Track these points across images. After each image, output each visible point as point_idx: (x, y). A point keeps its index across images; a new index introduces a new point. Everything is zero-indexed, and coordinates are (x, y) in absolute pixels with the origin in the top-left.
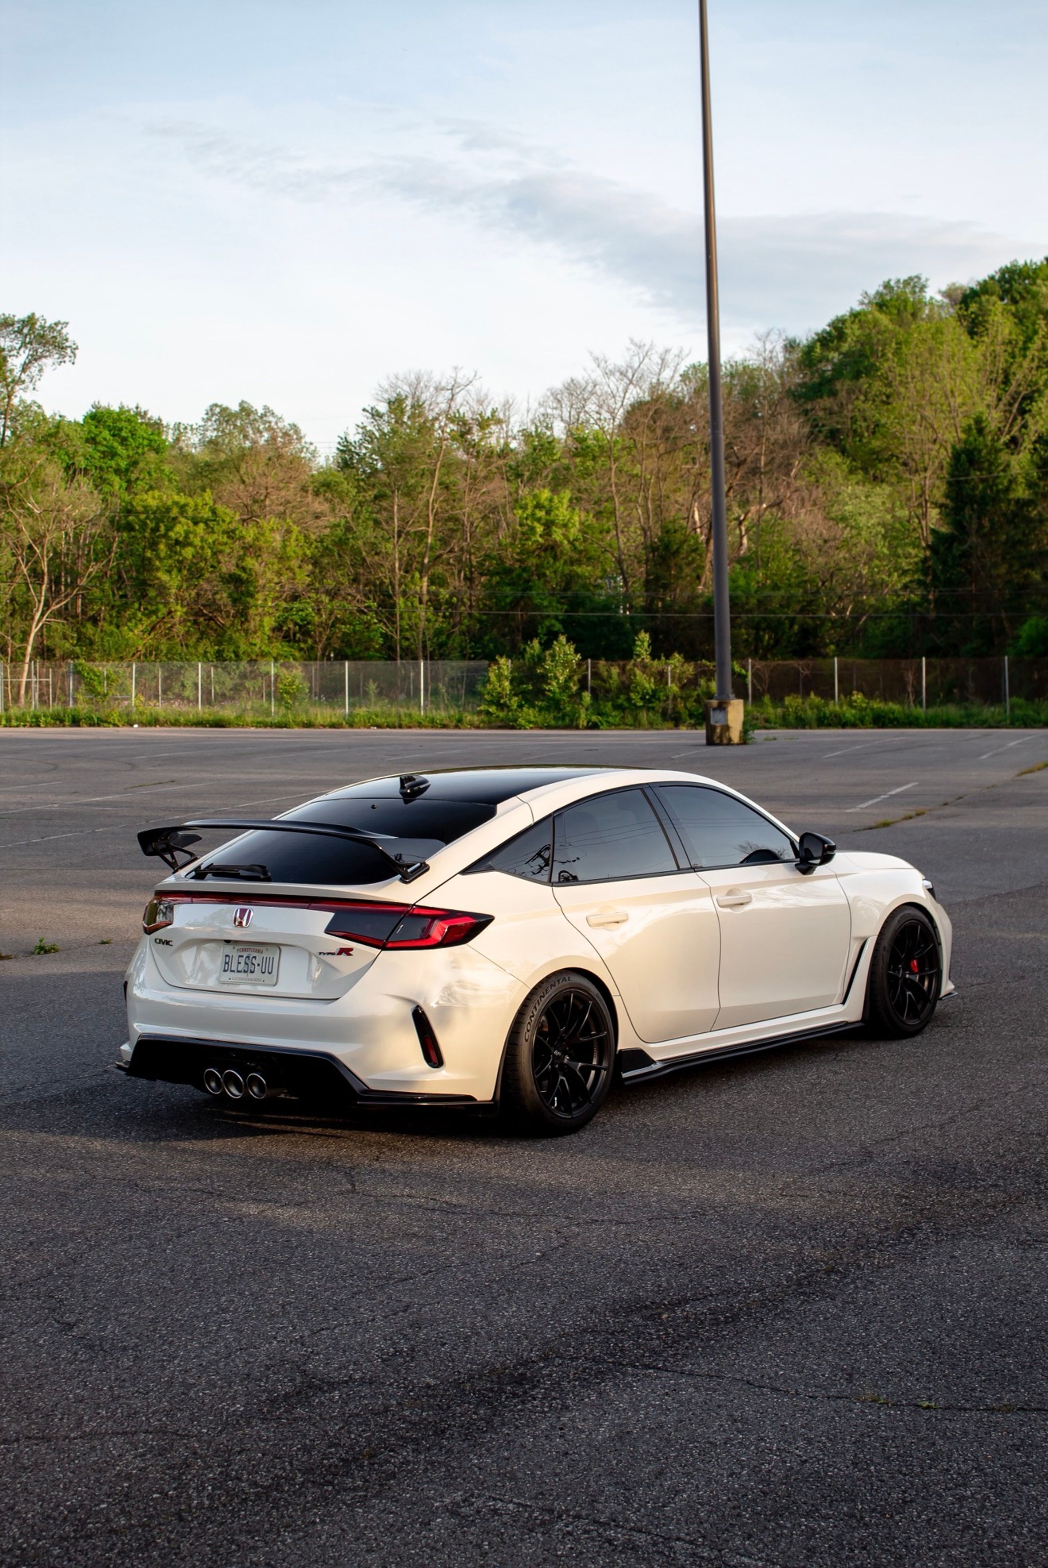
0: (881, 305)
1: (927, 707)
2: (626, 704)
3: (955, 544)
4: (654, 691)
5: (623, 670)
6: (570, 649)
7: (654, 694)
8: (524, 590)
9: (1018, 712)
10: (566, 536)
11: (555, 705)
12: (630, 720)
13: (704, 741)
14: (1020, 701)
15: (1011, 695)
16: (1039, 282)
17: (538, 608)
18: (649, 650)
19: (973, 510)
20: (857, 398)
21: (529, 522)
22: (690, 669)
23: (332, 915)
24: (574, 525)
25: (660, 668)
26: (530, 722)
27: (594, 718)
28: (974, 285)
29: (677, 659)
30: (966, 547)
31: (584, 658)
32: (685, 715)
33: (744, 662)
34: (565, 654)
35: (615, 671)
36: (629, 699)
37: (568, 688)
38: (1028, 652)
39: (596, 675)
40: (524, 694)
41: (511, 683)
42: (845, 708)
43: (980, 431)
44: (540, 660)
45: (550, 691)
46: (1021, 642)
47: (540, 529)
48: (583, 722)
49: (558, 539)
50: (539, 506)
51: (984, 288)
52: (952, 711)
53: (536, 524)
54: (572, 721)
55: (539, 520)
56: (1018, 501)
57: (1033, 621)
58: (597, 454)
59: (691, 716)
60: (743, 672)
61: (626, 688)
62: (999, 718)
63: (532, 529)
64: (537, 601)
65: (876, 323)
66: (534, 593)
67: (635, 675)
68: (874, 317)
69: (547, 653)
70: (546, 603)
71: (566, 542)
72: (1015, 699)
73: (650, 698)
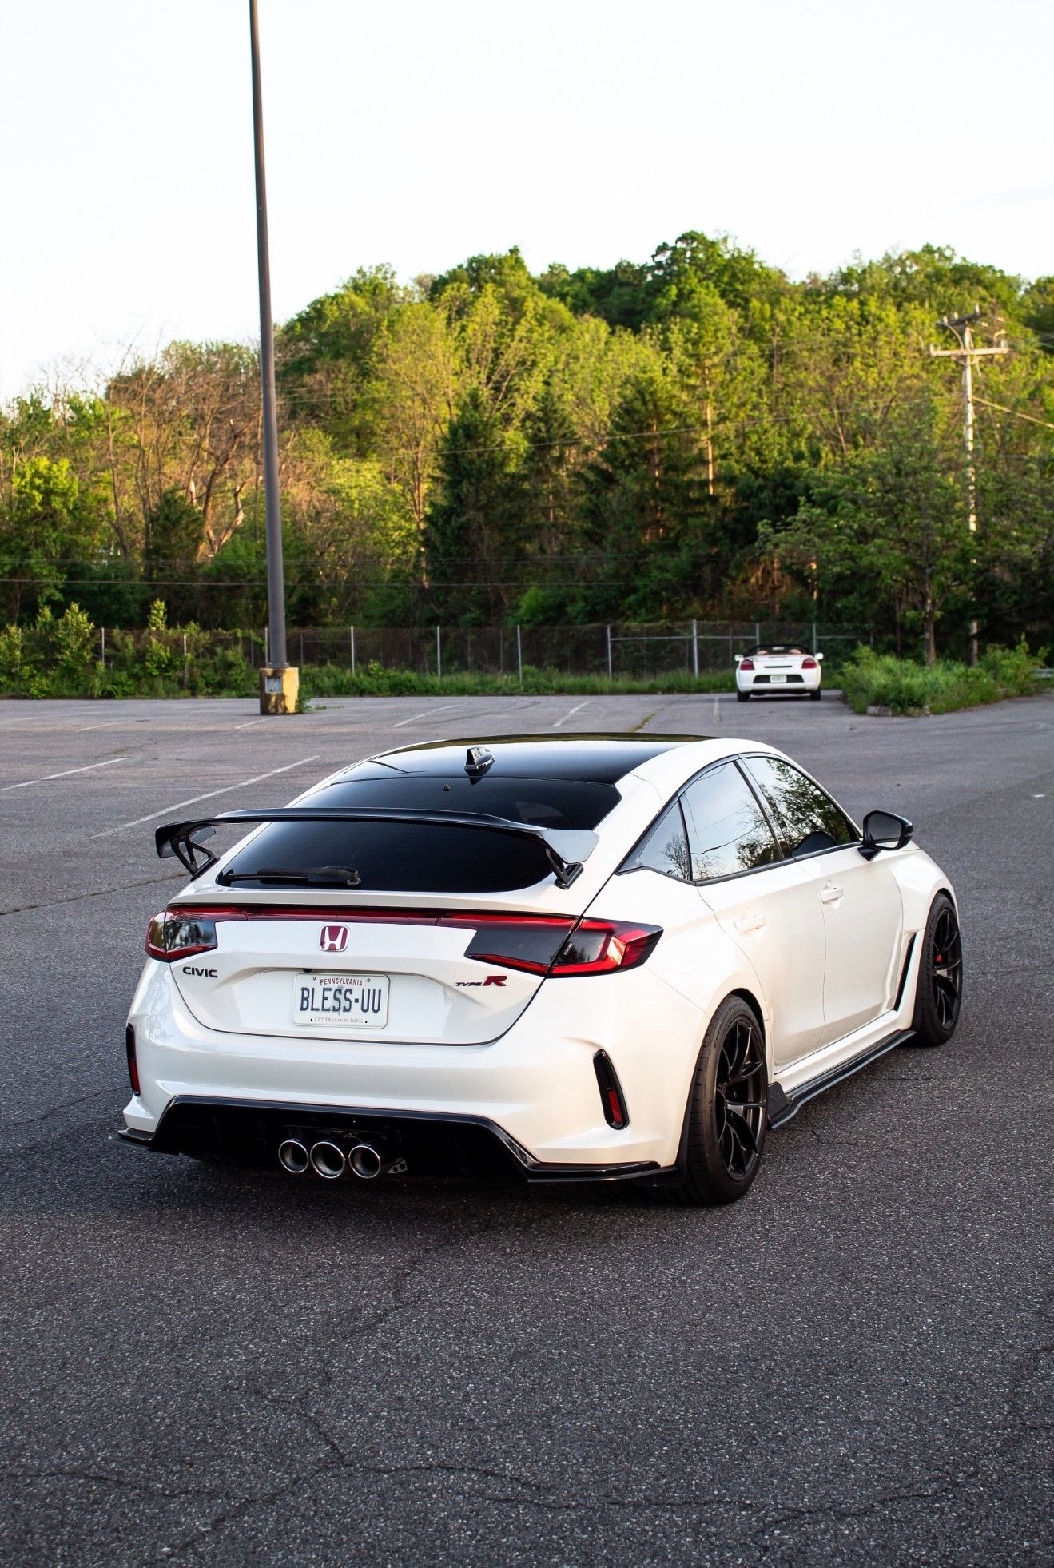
0: (357, 288)
1: (442, 674)
2: (141, 673)
3: (454, 517)
4: (170, 660)
5: (138, 639)
6: (83, 617)
7: (170, 665)
8: (22, 559)
9: (530, 680)
10: (65, 505)
11: (70, 672)
12: (145, 689)
13: (258, 710)
14: (533, 668)
15: (523, 664)
16: (507, 271)
17: (35, 576)
18: (165, 619)
19: (470, 483)
20: (337, 377)
21: (27, 490)
22: (205, 637)
23: (473, 933)
24: (73, 494)
25: (175, 636)
26: (42, 691)
27: (109, 687)
28: (444, 274)
29: (193, 627)
30: (464, 519)
31: (98, 626)
32: (201, 684)
33: (261, 631)
34: (78, 623)
35: (130, 639)
36: (145, 668)
37: (82, 656)
38: (528, 621)
39: (109, 643)
40: (35, 663)
41: (22, 651)
42: (362, 676)
43: (476, 407)
44: (52, 628)
45: (62, 660)
46: (521, 612)
47: (39, 497)
48: (98, 691)
49: (57, 507)
50: (37, 474)
51: (454, 277)
52: (468, 679)
53: (35, 492)
54: (86, 690)
55: (38, 488)
56: (513, 476)
57: (532, 591)
58: (93, 424)
59: (207, 685)
60: (260, 640)
61: (141, 657)
62: (513, 685)
63: (32, 498)
64: (37, 570)
65: (352, 307)
66: (33, 561)
67: (151, 643)
68: (351, 301)
69: (60, 621)
70: (45, 572)
71: (65, 511)
72: (527, 667)
73: (166, 667)
